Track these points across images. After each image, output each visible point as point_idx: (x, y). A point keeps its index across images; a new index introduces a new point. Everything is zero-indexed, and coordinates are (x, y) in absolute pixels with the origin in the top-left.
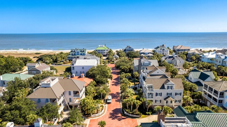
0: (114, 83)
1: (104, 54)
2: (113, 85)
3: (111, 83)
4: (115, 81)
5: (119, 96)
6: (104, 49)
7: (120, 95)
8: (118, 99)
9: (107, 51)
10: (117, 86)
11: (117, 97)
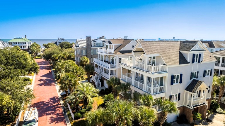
0: (42, 82)
1: (25, 48)
2: (40, 85)
3: (35, 82)
4: (45, 78)
5: (58, 106)
6: (24, 41)
7: (62, 102)
8: (58, 114)
9: (30, 45)
10: (50, 85)
11: (55, 110)
